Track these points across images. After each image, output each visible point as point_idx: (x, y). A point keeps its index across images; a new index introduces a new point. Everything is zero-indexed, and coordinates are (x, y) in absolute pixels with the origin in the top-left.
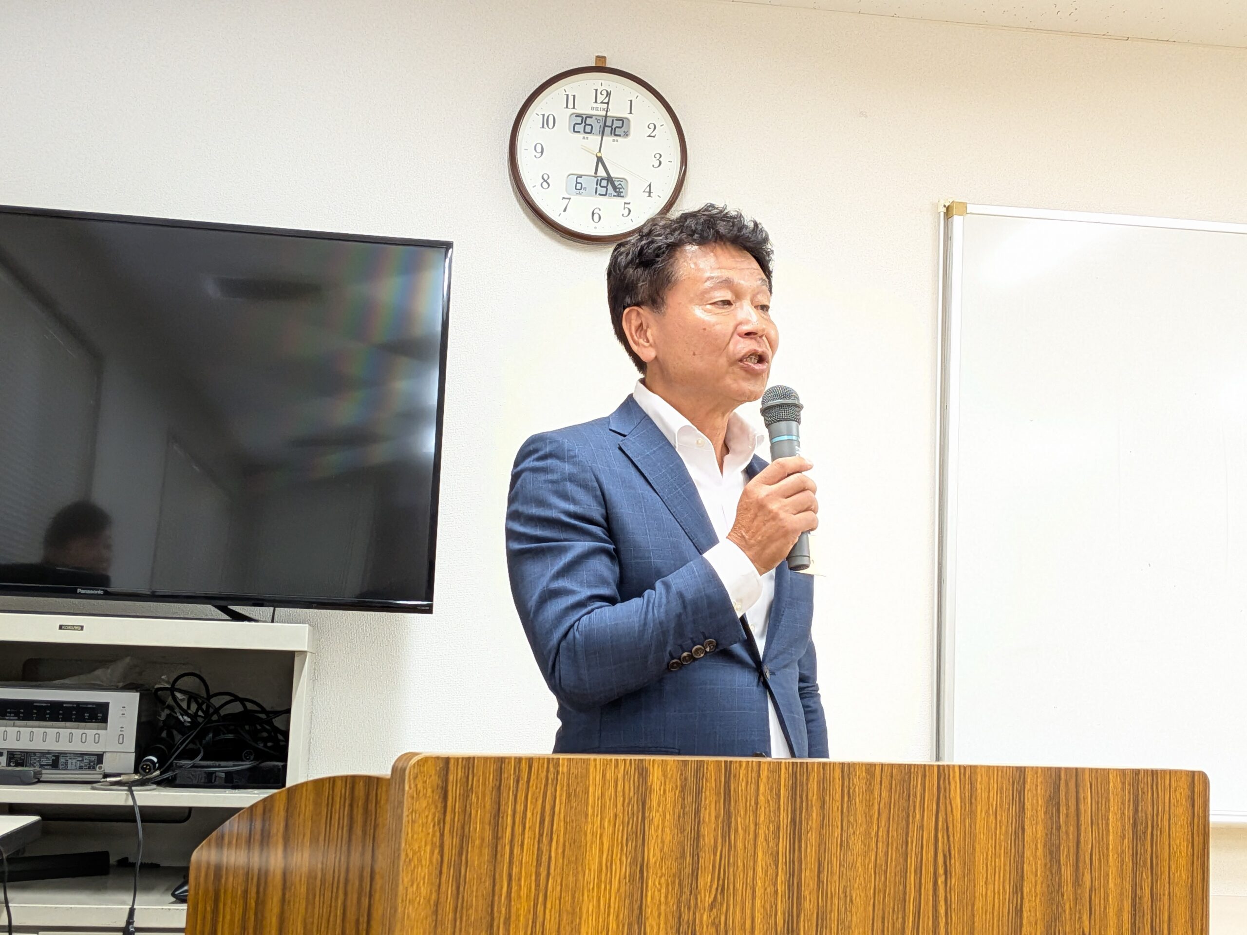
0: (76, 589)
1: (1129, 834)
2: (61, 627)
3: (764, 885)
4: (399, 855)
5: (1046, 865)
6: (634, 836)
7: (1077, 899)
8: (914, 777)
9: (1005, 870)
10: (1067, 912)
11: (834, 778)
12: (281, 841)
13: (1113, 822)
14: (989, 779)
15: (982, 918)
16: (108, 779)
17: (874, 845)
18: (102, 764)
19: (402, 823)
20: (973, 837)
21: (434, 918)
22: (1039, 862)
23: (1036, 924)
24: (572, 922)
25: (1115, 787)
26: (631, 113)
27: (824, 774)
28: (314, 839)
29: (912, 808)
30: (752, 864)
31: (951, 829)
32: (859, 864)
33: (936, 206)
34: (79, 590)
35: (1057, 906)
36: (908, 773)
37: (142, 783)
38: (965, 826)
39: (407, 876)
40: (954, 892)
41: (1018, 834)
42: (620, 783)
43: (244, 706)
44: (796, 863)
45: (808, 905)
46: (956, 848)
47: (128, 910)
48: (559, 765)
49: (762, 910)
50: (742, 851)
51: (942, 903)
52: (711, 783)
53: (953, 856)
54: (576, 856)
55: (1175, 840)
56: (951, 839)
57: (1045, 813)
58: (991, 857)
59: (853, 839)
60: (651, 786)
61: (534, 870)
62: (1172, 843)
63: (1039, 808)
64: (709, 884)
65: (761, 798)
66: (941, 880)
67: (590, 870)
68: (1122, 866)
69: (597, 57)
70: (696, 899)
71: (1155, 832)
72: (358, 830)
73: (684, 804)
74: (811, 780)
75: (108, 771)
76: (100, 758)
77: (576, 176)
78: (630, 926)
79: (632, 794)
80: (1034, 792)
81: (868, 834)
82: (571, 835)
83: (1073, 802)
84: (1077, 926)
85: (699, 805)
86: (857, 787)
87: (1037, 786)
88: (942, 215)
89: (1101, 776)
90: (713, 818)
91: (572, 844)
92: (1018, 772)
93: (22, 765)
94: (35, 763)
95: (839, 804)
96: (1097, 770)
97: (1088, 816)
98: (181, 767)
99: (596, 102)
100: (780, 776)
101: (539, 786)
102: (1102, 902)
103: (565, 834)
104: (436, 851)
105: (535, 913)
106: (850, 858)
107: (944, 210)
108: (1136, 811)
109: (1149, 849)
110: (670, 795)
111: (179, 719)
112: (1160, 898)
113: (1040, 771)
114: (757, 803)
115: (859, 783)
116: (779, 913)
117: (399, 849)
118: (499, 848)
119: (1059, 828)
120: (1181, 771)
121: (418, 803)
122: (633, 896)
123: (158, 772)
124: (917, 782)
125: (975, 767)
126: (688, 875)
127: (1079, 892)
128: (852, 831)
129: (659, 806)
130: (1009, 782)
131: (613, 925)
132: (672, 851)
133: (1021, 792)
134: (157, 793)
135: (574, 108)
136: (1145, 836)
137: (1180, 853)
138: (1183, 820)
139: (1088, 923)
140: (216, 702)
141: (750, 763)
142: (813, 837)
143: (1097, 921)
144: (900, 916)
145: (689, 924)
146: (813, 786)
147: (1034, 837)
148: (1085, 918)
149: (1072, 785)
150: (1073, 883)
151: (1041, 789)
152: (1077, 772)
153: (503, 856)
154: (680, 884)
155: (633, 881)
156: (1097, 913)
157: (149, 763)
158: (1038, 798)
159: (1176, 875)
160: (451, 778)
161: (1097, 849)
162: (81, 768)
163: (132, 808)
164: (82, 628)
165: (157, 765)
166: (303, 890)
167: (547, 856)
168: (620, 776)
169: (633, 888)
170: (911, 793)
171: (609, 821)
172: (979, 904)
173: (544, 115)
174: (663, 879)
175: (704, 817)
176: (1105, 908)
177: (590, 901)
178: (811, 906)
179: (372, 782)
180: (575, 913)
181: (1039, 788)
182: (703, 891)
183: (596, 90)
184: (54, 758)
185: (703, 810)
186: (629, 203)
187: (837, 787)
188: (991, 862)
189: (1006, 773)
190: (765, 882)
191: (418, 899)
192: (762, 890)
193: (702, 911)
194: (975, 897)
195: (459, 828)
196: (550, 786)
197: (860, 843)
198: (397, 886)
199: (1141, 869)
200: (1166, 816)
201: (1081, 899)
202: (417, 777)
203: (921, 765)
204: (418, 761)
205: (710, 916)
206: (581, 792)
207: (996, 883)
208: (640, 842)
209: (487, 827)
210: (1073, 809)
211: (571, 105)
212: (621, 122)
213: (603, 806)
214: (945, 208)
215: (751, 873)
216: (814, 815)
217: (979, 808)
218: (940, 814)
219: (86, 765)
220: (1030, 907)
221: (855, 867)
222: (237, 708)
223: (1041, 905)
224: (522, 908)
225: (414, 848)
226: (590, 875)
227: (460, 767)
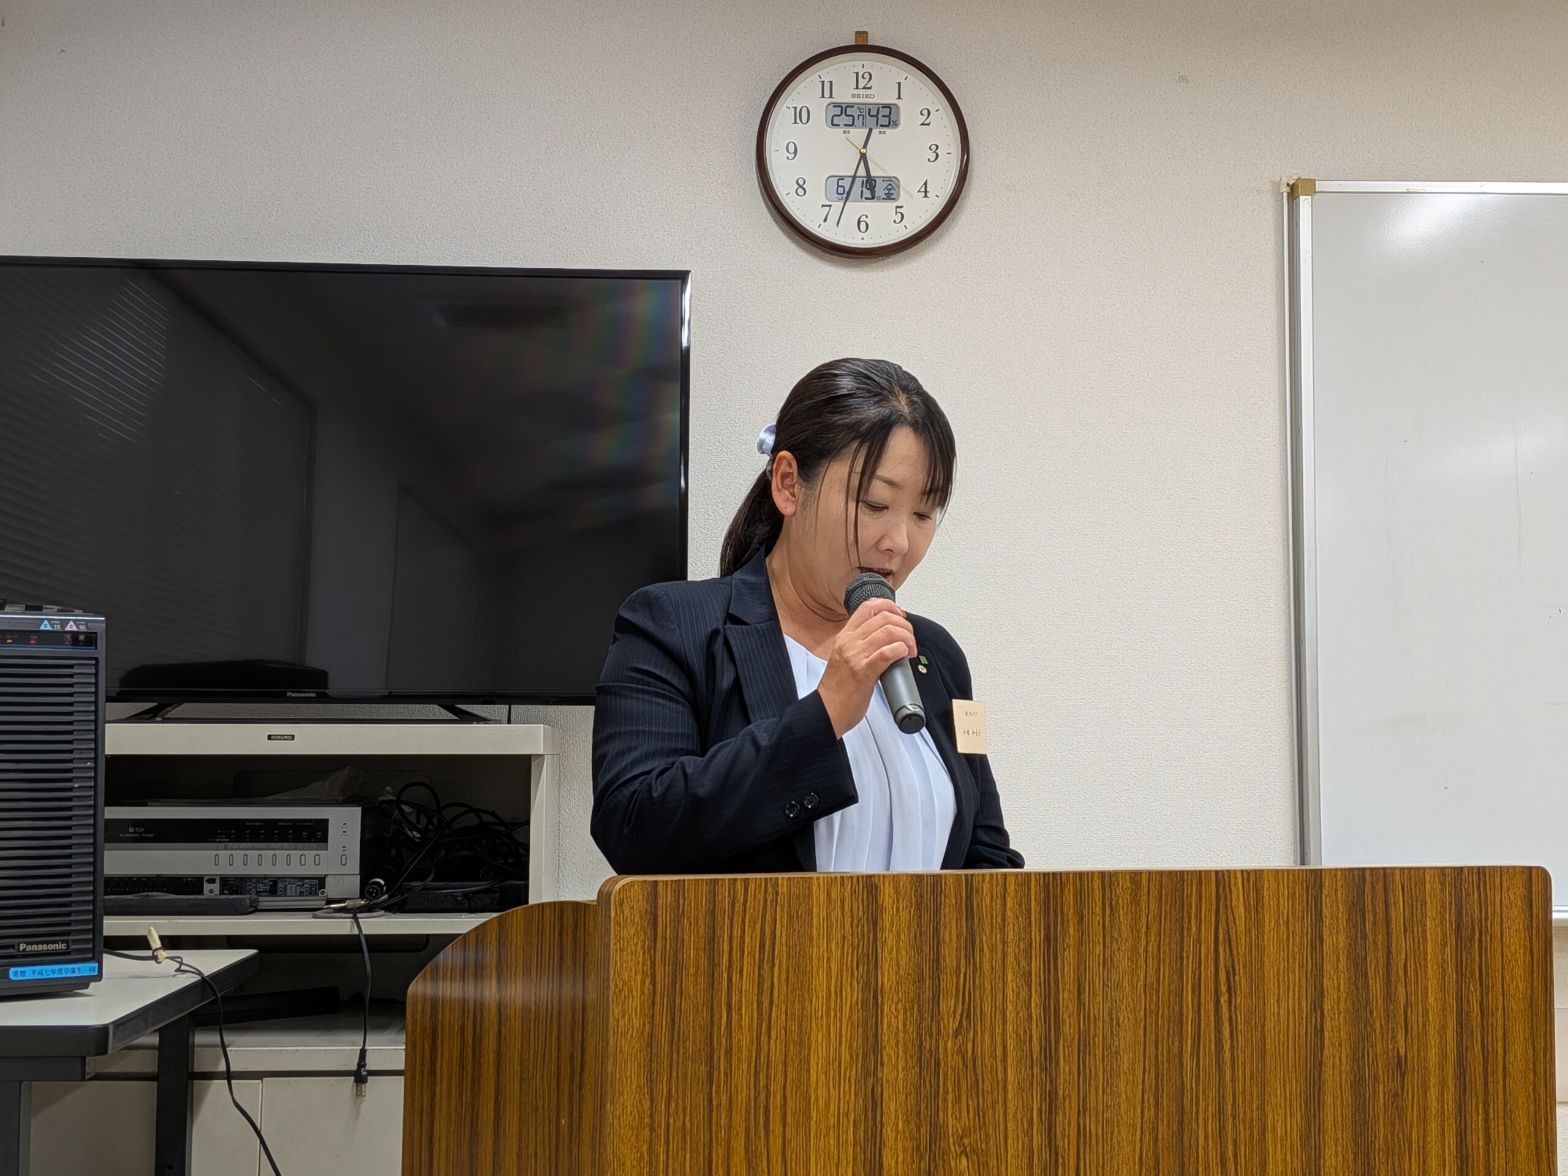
0: (286, 692)
1: (1451, 942)
2: (270, 737)
3: (1016, 1009)
4: (608, 987)
5: (1350, 978)
6: (866, 958)
7: (1388, 1016)
8: (1187, 886)
9: (1300, 986)
10: (1378, 1032)
11: (1093, 890)
12: (494, 973)
13: (1430, 928)
14: (1278, 885)
15: (1275, 1040)
16: (332, 906)
17: (1143, 963)
18: (324, 888)
19: (610, 952)
20: (1260, 949)
21: (649, 1050)
22: (1342, 976)
23: (1340, 1045)
24: (800, 1054)
25: (1433, 889)
26: (899, 98)
27: (1081, 885)
28: (527, 971)
29: (1186, 920)
30: (1001, 986)
31: (1234, 943)
32: (1125, 984)
33: (1277, 185)
34: (289, 694)
35: (1366, 1025)
36: (1180, 881)
37: (369, 909)
38: (1250, 937)
39: (618, 1009)
40: (1241, 1012)
41: (1316, 945)
42: (847, 902)
43: (480, 818)
44: (1052, 984)
45: (1069, 1029)
46: (1241, 963)
47: (359, 1051)
48: (778, 885)
49: (1015, 1036)
50: (990, 972)
51: (1226, 1024)
52: (950, 899)
53: (1237, 972)
54: (802, 982)
55: (1509, 947)
56: (1235, 952)
57: (1347, 921)
58: (1284, 972)
59: (1118, 956)
60: (883, 903)
61: (755, 998)
62: (1506, 950)
63: (1340, 915)
64: (952, 1009)
65: (1009, 913)
66: (1224, 999)
67: (817, 997)
68: (1444, 978)
69: (857, 33)
70: (939, 1025)
71: (1483, 938)
72: (568, 960)
73: (921, 922)
74: (1067, 891)
75: (331, 896)
76: (321, 881)
77: (837, 178)
78: (865, 1056)
79: (861, 913)
80: (1334, 897)
81: (1135, 950)
82: (795, 960)
83: (1381, 906)
84: (1391, 1047)
85: (938, 923)
86: (1120, 899)
87: (1336, 890)
88: (1285, 195)
89: (1415, 876)
90: (954, 937)
91: (797, 970)
92: (1313, 874)
93: (237, 893)
94: (251, 890)
95: (1099, 918)
96: (1410, 869)
97: (1400, 923)
98: (410, 889)
99: (857, 88)
100: (1029, 890)
101: (756, 908)
102: (1421, 1019)
103: (788, 958)
104: (648, 981)
105: (759, 1045)
106: (1115, 977)
107: (1288, 189)
108: (1459, 915)
109: (1477, 958)
110: (904, 915)
111: (408, 835)
112: (1492, 1014)
113: (1339, 873)
114: (1004, 920)
115: (1122, 894)
116: (1034, 1039)
117: (608, 979)
118: (716, 975)
119: (1365, 937)
120: (1515, 868)
121: (625, 929)
122: (867, 1023)
123: (386, 896)
124: (1192, 890)
125: (1261, 871)
126: (929, 999)
127: (1392, 1008)
128: (1116, 947)
129: (893, 927)
130: (1303, 887)
131: (845, 1056)
132: (908, 974)
133: (1318, 898)
134: (385, 920)
135: (831, 96)
136: (1471, 944)
137: (1516, 961)
138: (1519, 923)
139: (1404, 1042)
140: (449, 814)
141: (995, 876)
142: (1070, 955)
143: (1415, 1041)
144: (1176, 1039)
145: (932, 1052)
146: (1069, 898)
147: (1335, 948)
148: (1400, 1036)
149: (1380, 887)
150: (1384, 998)
151: (1342, 894)
152: (1385, 873)
153: (720, 983)
154: (919, 1010)
155: (866, 1007)
156: (1415, 1031)
157: (375, 886)
158: (1338, 904)
159: (1511, 987)
160: (660, 902)
161: (1413, 960)
162: (301, 894)
163: (358, 936)
164: (293, 737)
165: (385, 888)
166: (518, 1024)
167: (769, 983)
168: (847, 895)
169: (867, 1015)
170: (1185, 902)
171: (837, 943)
172: (1270, 1025)
173: (795, 108)
174: (900, 1005)
175: (944, 936)
176: (1424, 1026)
177: (819, 1030)
178: (1071, 1031)
179: (578, 907)
180: (803, 1042)
181: (1339, 893)
182: (946, 1018)
183: (857, 74)
184: (271, 883)
185: (942, 928)
186: (902, 207)
187: (1097, 898)
188: (1284, 977)
189: (1299, 877)
190: (1017, 1005)
191: (631, 1030)
192: (1014, 1015)
193: (946, 1039)
194: (1265, 1017)
195: (671, 957)
196: (769, 908)
197: (1126, 960)
198: (608, 1018)
199: (1467, 980)
200: (1498, 920)
201: (1394, 1016)
202: (623, 901)
203: (1196, 871)
204: (624, 885)
205: (955, 1044)
206: (803, 914)
207: (1291, 1000)
208: (872, 966)
209: (702, 953)
210: (1381, 915)
211: (827, 94)
212: (888, 109)
213: (829, 928)
214: (1289, 188)
215: (1000, 996)
216: (1071, 931)
217: (1267, 917)
218: (1220, 926)
219: (307, 891)
220: (1332, 1026)
221: (1122, 987)
222: (472, 820)
223: (1346, 1024)
224: (744, 1039)
225: (623, 978)
226: (818, 1003)
227: (669, 890)
